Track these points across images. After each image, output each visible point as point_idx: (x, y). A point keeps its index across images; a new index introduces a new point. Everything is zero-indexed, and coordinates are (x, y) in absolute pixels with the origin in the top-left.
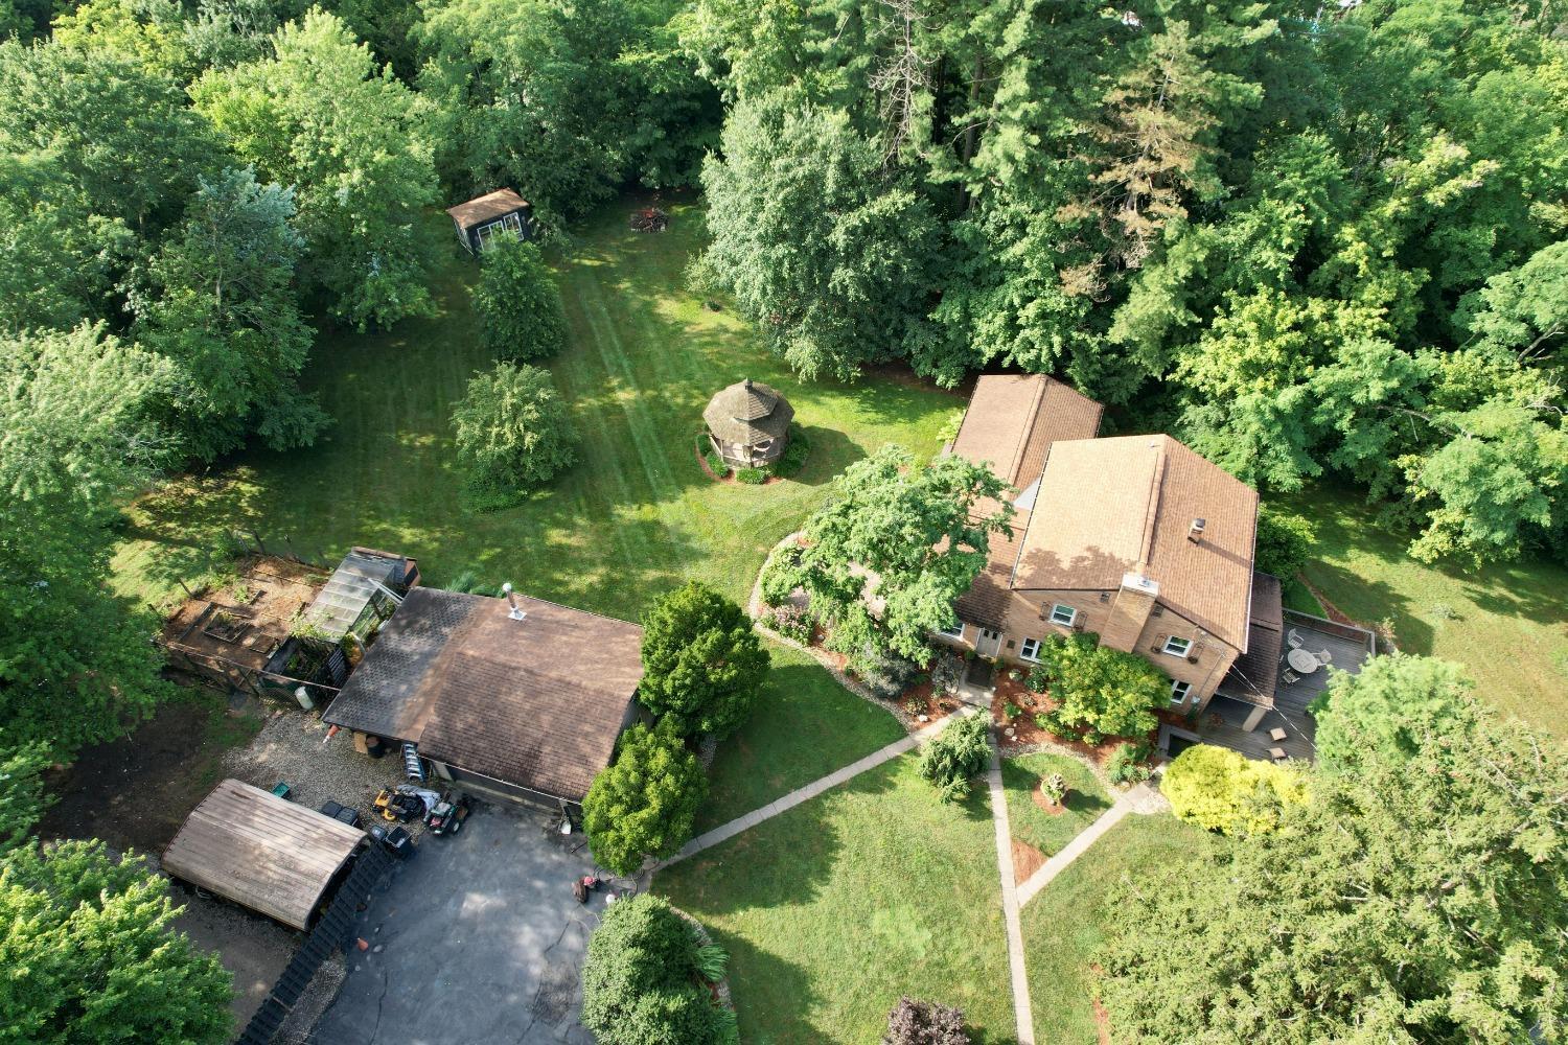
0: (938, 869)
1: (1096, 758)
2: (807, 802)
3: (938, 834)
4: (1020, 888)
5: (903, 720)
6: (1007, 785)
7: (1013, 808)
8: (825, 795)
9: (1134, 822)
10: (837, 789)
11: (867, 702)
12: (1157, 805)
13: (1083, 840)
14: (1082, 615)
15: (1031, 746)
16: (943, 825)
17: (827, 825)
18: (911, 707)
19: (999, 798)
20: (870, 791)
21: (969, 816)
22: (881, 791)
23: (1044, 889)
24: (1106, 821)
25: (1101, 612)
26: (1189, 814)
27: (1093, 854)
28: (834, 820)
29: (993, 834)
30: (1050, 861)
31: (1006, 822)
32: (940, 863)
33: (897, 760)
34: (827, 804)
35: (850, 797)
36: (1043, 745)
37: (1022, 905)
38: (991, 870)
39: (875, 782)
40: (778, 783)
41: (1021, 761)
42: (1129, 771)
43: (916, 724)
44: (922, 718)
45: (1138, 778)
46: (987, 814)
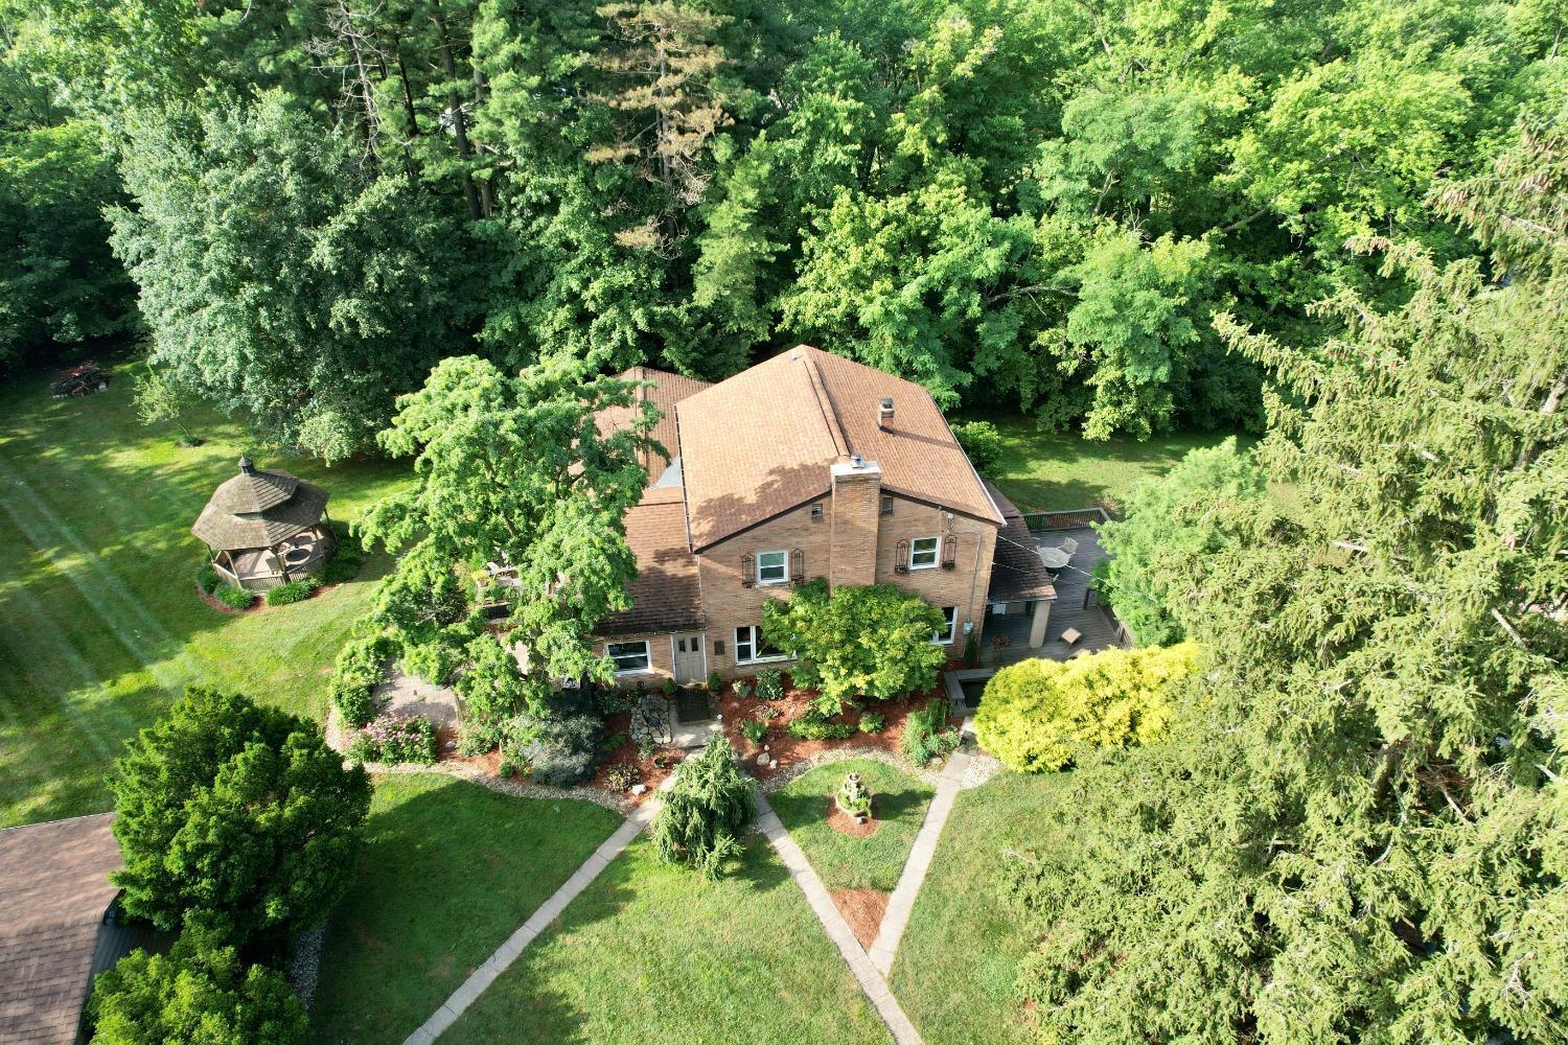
0: (745, 981)
1: (887, 747)
2: (502, 977)
3: (724, 932)
4: (872, 951)
5: (611, 803)
6: (790, 826)
7: (812, 851)
8: (529, 953)
9: (972, 800)
10: (545, 937)
11: (550, 802)
12: (986, 769)
13: (921, 854)
14: (796, 557)
15: (799, 766)
16: (726, 916)
17: (549, 997)
18: (615, 780)
19: (787, 847)
20: (598, 917)
21: (757, 887)
22: (615, 910)
23: (905, 937)
24: (937, 814)
25: (818, 539)
26: (1030, 759)
27: (942, 862)
28: (555, 984)
29: (801, 896)
30: (894, 897)
31: (812, 872)
32: (744, 971)
33: (623, 858)
34: (537, 964)
35: (569, 939)
36: (814, 757)
37: (887, 972)
38: (825, 948)
39: (601, 902)
40: (443, 971)
41: (795, 787)
42: (933, 742)
43: (632, 800)
44: (637, 789)
45: (948, 748)
46: (783, 873)
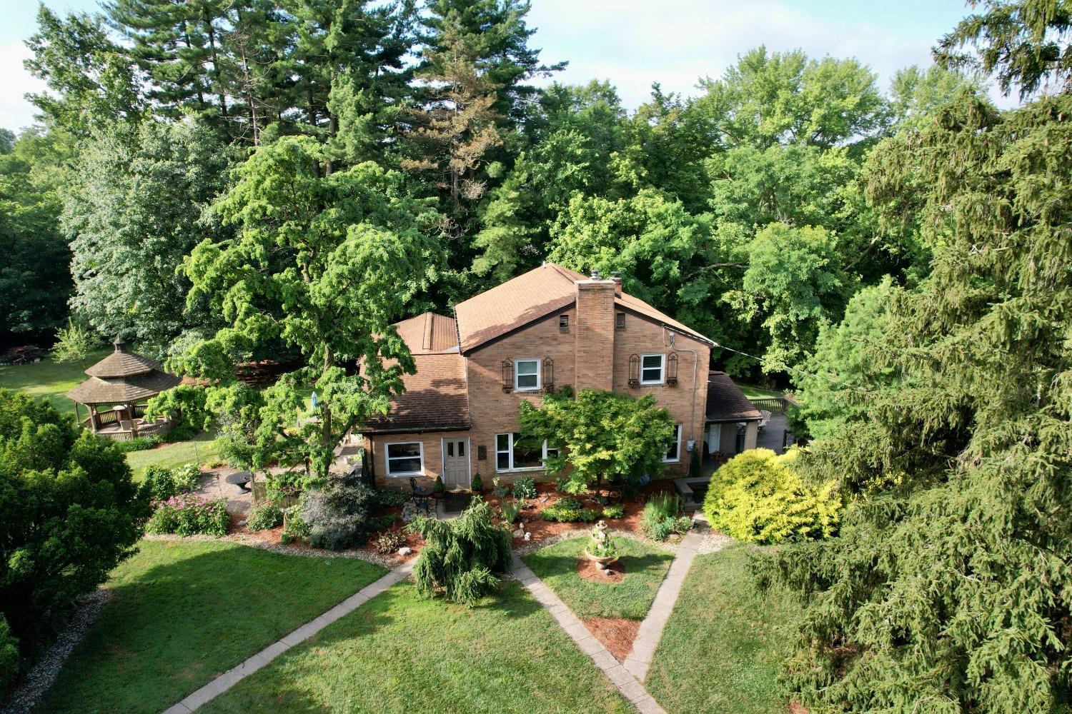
4: (626, 662)
5: (378, 560)
6: (541, 576)
7: (564, 591)
8: (280, 660)
9: (705, 563)
12: (719, 543)
13: (666, 597)
14: (547, 365)
15: (549, 539)
18: (384, 541)
19: (539, 589)
20: (353, 636)
21: (511, 616)
22: (372, 631)
23: (658, 651)
24: (677, 575)
25: (565, 349)
29: (552, 622)
30: (644, 624)
31: (564, 606)
35: (323, 651)
36: (564, 535)
37: (642, 677)
38: (578, 659)
42: (670, 523)
43: (398, 559)
44: (403, 551)
45: (684, 529)
46: (537, 606)
